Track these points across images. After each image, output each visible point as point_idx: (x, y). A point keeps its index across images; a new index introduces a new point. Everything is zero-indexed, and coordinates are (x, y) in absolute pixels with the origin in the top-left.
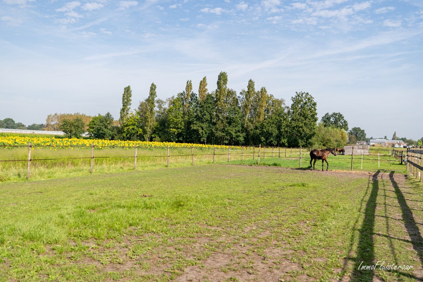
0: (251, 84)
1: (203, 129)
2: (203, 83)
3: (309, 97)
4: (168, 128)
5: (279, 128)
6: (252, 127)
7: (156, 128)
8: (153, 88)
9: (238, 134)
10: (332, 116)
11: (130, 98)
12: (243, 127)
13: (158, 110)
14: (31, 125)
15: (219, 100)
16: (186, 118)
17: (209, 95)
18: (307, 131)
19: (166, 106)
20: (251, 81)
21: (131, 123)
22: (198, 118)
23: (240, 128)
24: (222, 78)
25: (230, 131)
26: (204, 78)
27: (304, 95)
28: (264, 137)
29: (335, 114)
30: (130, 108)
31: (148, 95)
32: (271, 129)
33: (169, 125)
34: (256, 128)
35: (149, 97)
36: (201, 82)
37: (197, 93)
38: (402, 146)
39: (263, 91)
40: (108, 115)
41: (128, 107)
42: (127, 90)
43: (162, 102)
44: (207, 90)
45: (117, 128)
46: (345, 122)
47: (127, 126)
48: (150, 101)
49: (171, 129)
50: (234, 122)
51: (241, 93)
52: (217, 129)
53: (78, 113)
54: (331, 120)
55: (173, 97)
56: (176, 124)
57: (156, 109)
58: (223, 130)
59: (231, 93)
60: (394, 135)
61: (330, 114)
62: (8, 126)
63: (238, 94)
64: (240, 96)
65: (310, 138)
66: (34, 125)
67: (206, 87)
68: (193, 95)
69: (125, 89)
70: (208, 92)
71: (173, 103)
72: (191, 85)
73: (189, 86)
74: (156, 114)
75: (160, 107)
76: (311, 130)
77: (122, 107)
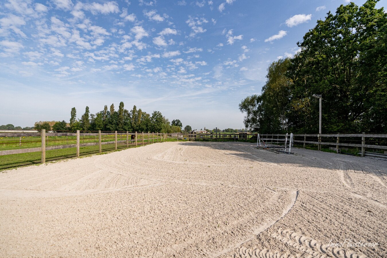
0: (135, 107)
1: (112, 127)
2: (112, 107)
3: (159, 113)
4: (96, 127)
5: (147, 126)
6: (135, 126)
7: (90, 127)
8: (87, 108)
9: (129, 129)
10: (176, 121)
11: (75, 113)
12: (131, 126)
13: (91, 119)
14: (25, 127)
15: (120, 114)
16: (104, 122)
17: (115, 112)
18: (158, 127)
19: (95, 117)
20: (135, 106)
21: (76, 125)
22: (110, 123)
23: (130, 127)
24: (122, 105)
25: (125, 128)
26: (113, 104)
27: (157, 112)
28: (141, 130)
29: (177, 120)
30: (75, 118)
31: (85, 112)
32: (143, 127)
33: (96, 126)
34: (137, 127)
35: (85, 113)
36: (111, 106)
37: (110, 111)
38: (205, 132)
39: (140, 110)
40: (63, 121)
41: (75, 117)
42: (74, 110)
43: (94, 115)
44: (114, 110)
45: (69, 128)
46: (181, 123)
47: (74, 127)
48: (86, 115)
49: (97, 128)
50: (127, 124)
51: (131, 111)
52: (119, 128)
53: (54, 121)
54: (176, 122)
55: (98, 113)
56: (100, 125)
57: (90, 118)
58: (122, 128)
59: (126, 111)
60: (205, 128)
61: (175, 120)
62: (9, 128)
63: (129, 112)
64: (130, 112)
65: (160, 130)
66: (27, 127)
67: (114, 108)
68: (108, 112)
69: (72, 109)
70: (115, 110)
71: (98, 115)
72: (107, 108)
73: (106, 108)
74: (90, 121)
75: (92, 117)
76: (160, 127)
77: (71, 118)
